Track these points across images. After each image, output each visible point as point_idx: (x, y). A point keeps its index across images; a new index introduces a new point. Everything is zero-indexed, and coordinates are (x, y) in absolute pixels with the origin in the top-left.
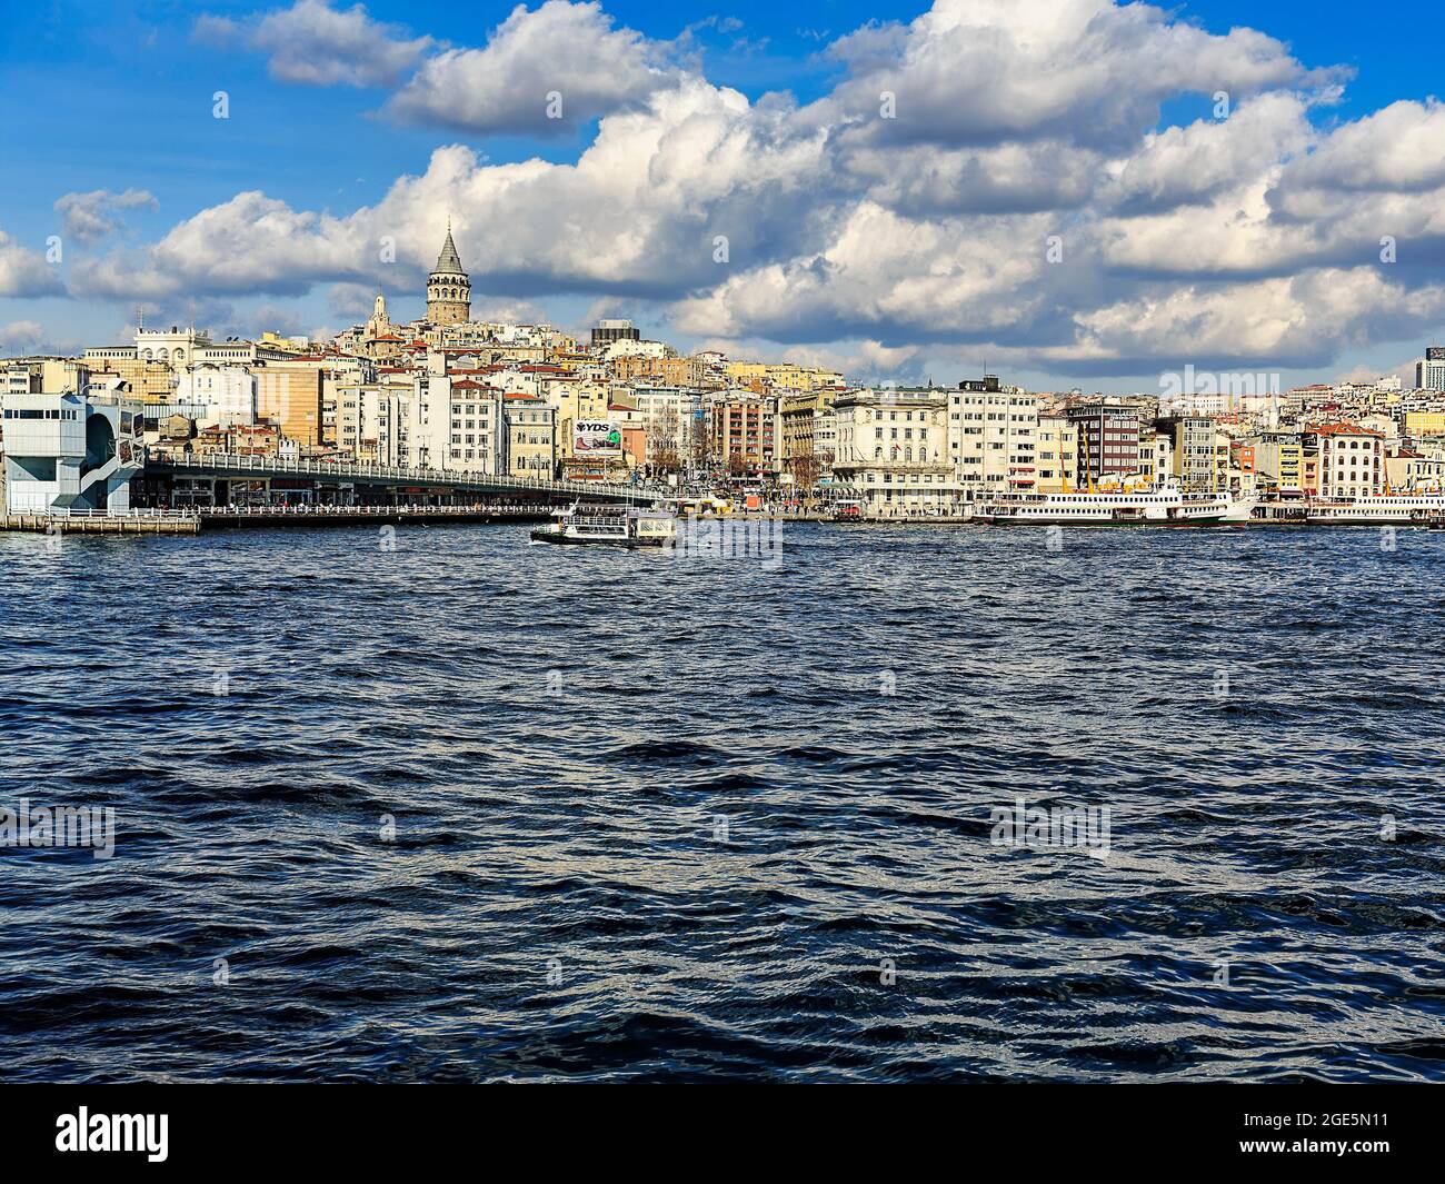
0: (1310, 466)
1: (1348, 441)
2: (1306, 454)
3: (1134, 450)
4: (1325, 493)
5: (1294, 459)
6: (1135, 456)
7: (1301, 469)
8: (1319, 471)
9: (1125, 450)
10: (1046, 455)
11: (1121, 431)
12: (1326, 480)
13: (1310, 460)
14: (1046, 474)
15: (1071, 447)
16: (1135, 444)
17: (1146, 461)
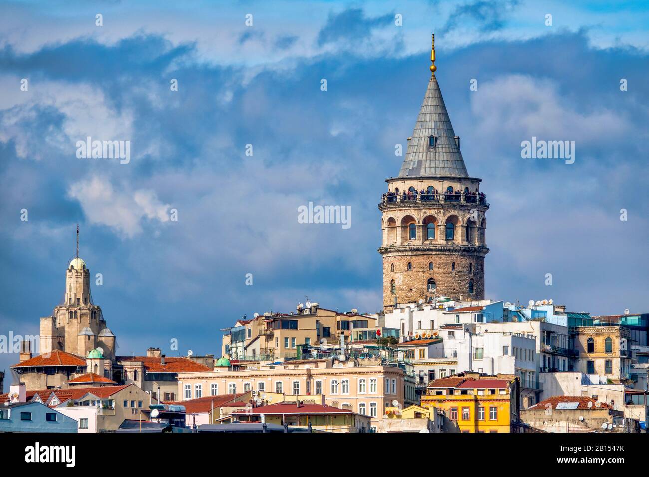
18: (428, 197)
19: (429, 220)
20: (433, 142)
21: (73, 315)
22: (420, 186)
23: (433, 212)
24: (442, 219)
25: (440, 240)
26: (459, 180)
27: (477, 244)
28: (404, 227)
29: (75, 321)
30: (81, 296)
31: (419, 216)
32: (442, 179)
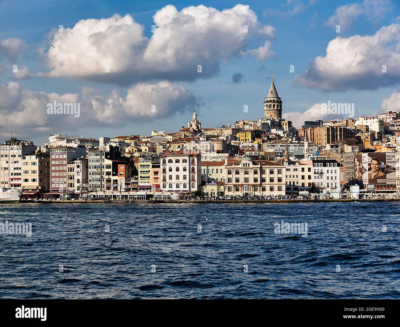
0: (156, 173)
1: (174, 159)
2: (153, 167)
3: (65, 168)
4: (164, 187)
5: (148, 170)
6: (65, 171)
7: (151, 174)
8: (160, 175)
9: (61, 168)
10: (26, 172)
11: (59, 159)
12: (164, 180)
13: (156, 170)
14: (26, 180)
15: (36, 168)
16: (65, 165)
17: (71, 173)
18: (271, 101)
19: (270, 105)
20: (272, 92)
21: (193, 122)
22: (269, 99)
23: (271, 104)
24: (272, 105)
25: (272, 108)
26: (276, 98)
27: (279, 109)
28: (267, 106)
29: (194, 123)
30: (195, 119)
31: (269, 104)
32: (273, 98)
